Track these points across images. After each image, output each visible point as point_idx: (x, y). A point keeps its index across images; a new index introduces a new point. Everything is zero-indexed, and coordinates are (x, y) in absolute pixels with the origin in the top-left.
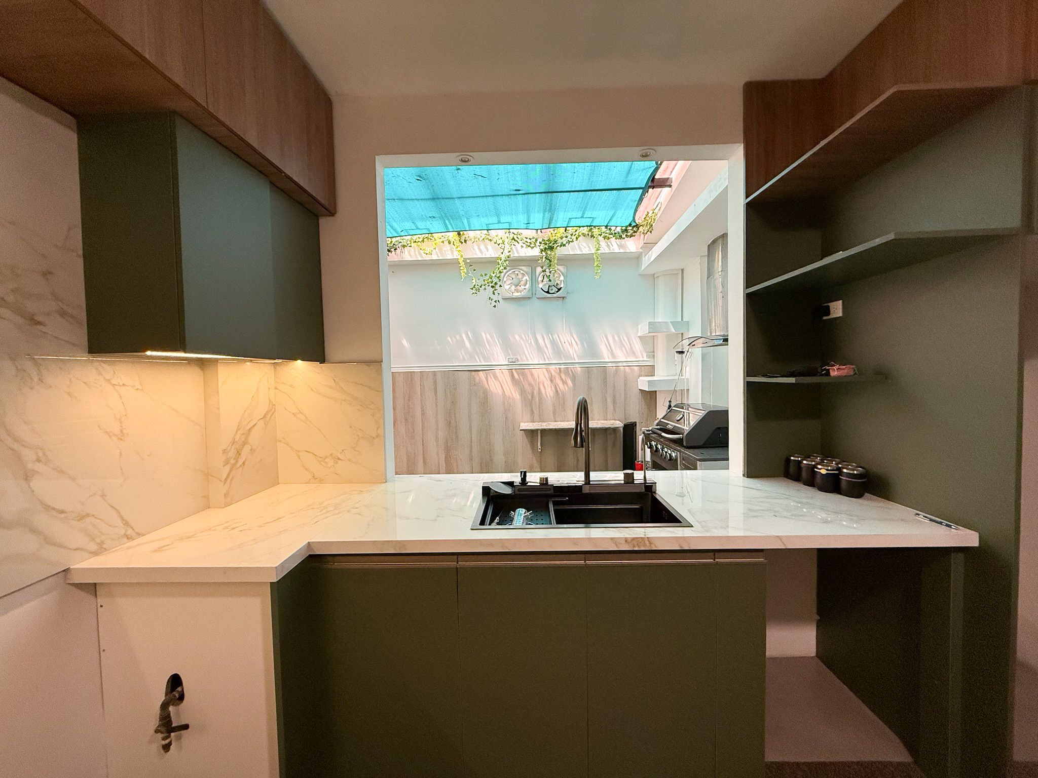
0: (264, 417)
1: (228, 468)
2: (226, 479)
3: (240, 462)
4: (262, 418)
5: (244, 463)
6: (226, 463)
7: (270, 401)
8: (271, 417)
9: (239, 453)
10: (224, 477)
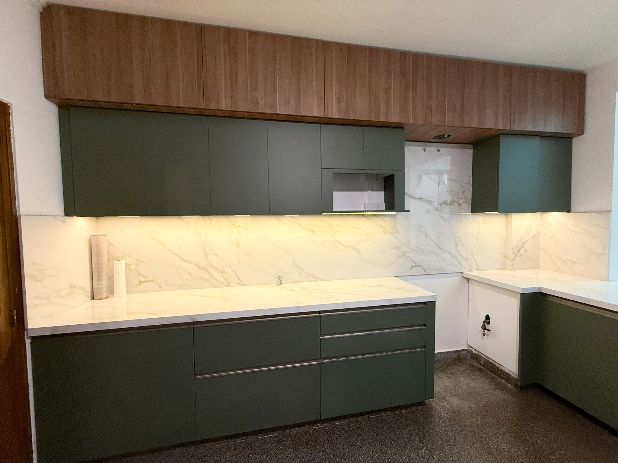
0: (533, 237)
1: (514, 255)
2: (512, 260)
3: (519, 255)
4: (532, 238)
5: (521, 255)
6: (513, 253)
7: (537, 230)
8: (537, 238)
9: (519, 251)
10: (511, 259)
